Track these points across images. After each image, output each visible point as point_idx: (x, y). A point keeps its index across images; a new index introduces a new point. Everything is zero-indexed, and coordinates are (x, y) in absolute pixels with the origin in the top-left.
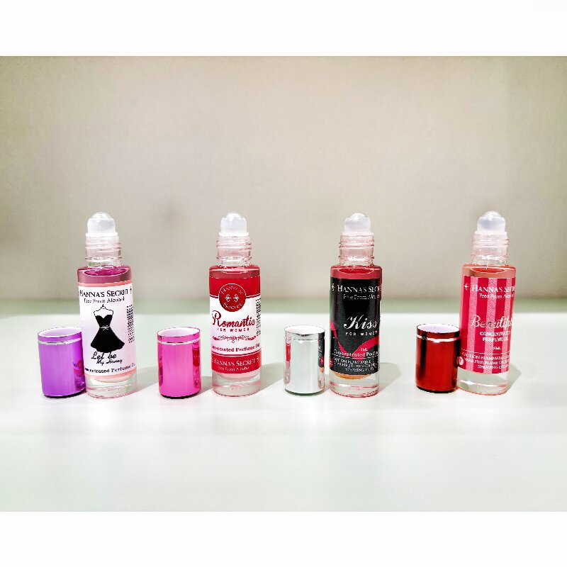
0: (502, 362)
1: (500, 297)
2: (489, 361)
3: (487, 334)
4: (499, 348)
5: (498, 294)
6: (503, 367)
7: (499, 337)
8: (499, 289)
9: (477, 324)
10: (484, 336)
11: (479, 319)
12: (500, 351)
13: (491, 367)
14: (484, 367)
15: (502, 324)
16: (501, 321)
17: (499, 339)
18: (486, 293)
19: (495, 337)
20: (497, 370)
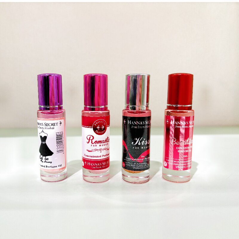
0: (188, 164)
1: (187, 127)
2: (182, 163)
3: (180, 148)
4: (186, 156)
5: (186, 125)
6: (189, 166)
7: (187, 150)
8: (186, 123)
9: (174, 143)
10: (179, 150)
11: (176, 140)
12: (187, 158)
13: (183, 167)
14: (179, 167)
15: (188, 143)
16: (188, 140)
17: (187, 151)
18: (179, 125)
19: (185, 150)
20: (186, 169)
